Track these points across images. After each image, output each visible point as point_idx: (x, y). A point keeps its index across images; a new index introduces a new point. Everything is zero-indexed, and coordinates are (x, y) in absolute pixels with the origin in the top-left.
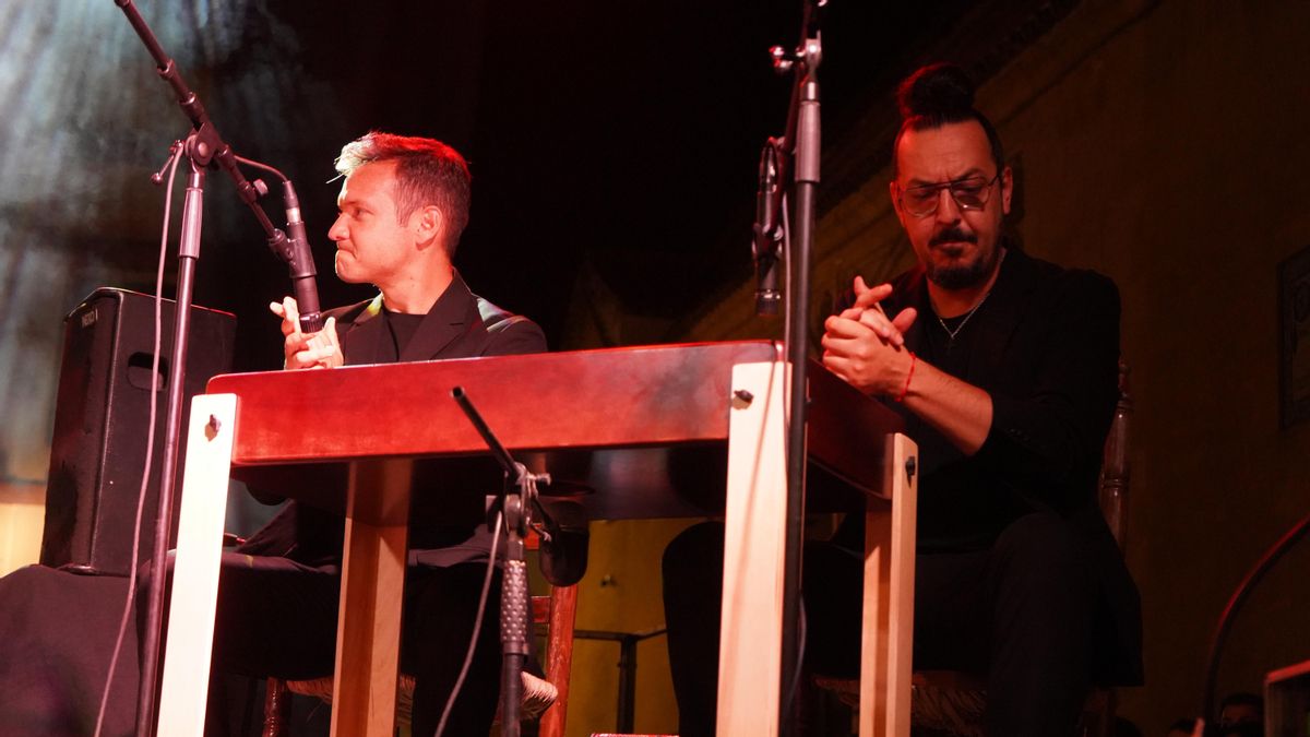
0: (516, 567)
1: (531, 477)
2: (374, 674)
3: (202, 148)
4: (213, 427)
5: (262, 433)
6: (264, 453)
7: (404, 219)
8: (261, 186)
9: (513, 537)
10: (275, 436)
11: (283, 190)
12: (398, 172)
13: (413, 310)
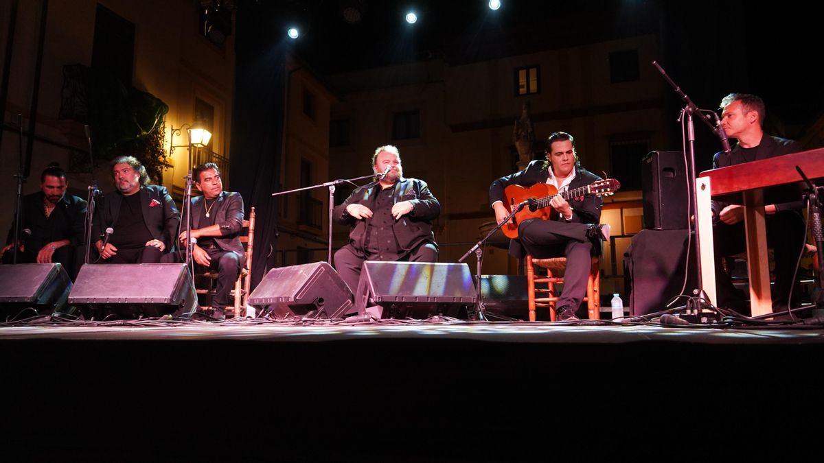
0: (816, 215)
1: (817, 188)
2: (760, 250)
3: (690, 109)
4: (703, 187)
5: (719, 186)
6: (721, 192)
7: (745, 115)
8: (709, 116)
9: (814, 207)
10: (724, 187)
11: (714, 116)
12: (742, 102)
13: (753, 146)
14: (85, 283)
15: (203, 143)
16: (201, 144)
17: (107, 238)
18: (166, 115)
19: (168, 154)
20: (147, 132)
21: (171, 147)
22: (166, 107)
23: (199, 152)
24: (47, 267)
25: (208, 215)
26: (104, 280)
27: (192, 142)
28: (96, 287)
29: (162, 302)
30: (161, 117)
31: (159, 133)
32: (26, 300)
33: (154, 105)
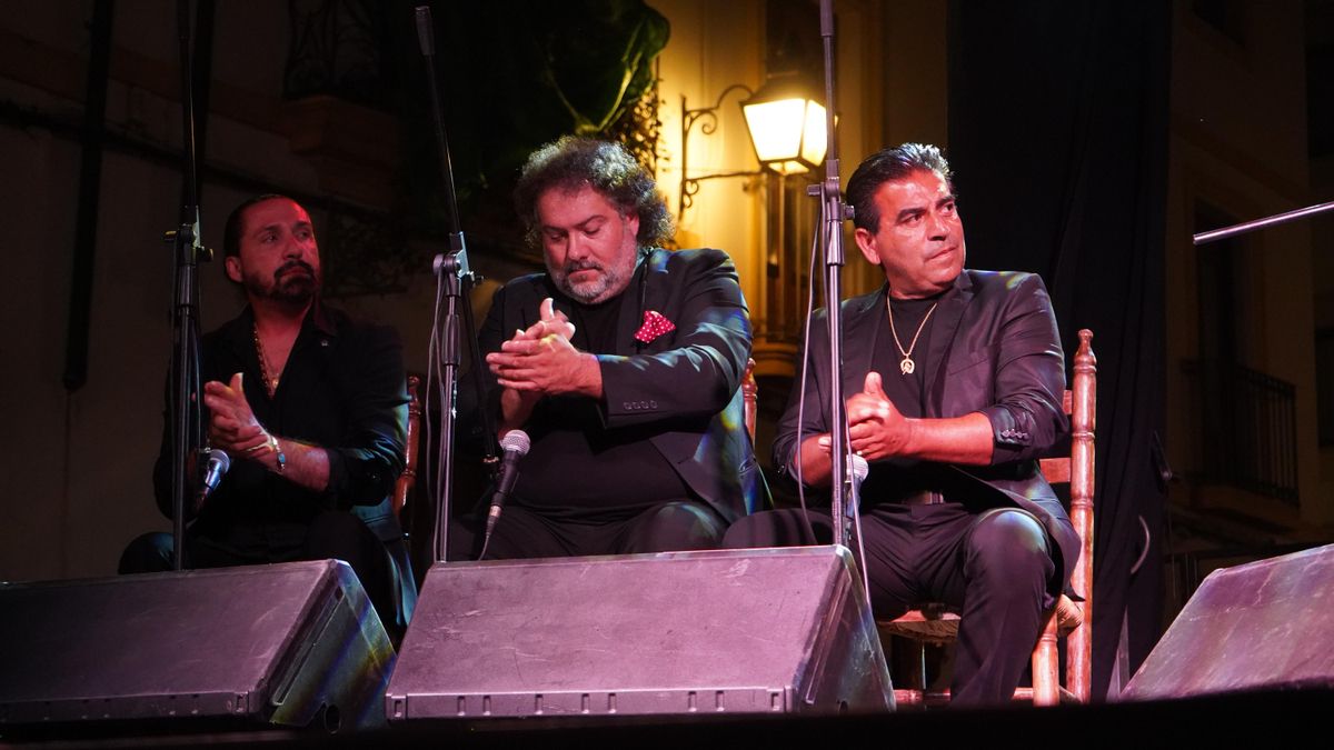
14: (446, 636)
15: (806, 156)
16: (800, 159)
17: (509, 469)
18: (662, 53)
19: (673, 207)
20: (597, 122)
21: (684, 181)
22: (661, 23)
23: (789, 194)
24: (300, 576)
25: (908, 367)
26: (519, 620)
27: (763, 157)
28: (484, 651)
29: (762, 706)
30: (644, 63)
31: (639, 127)
32: (230, 706)
33: (615, 17)
